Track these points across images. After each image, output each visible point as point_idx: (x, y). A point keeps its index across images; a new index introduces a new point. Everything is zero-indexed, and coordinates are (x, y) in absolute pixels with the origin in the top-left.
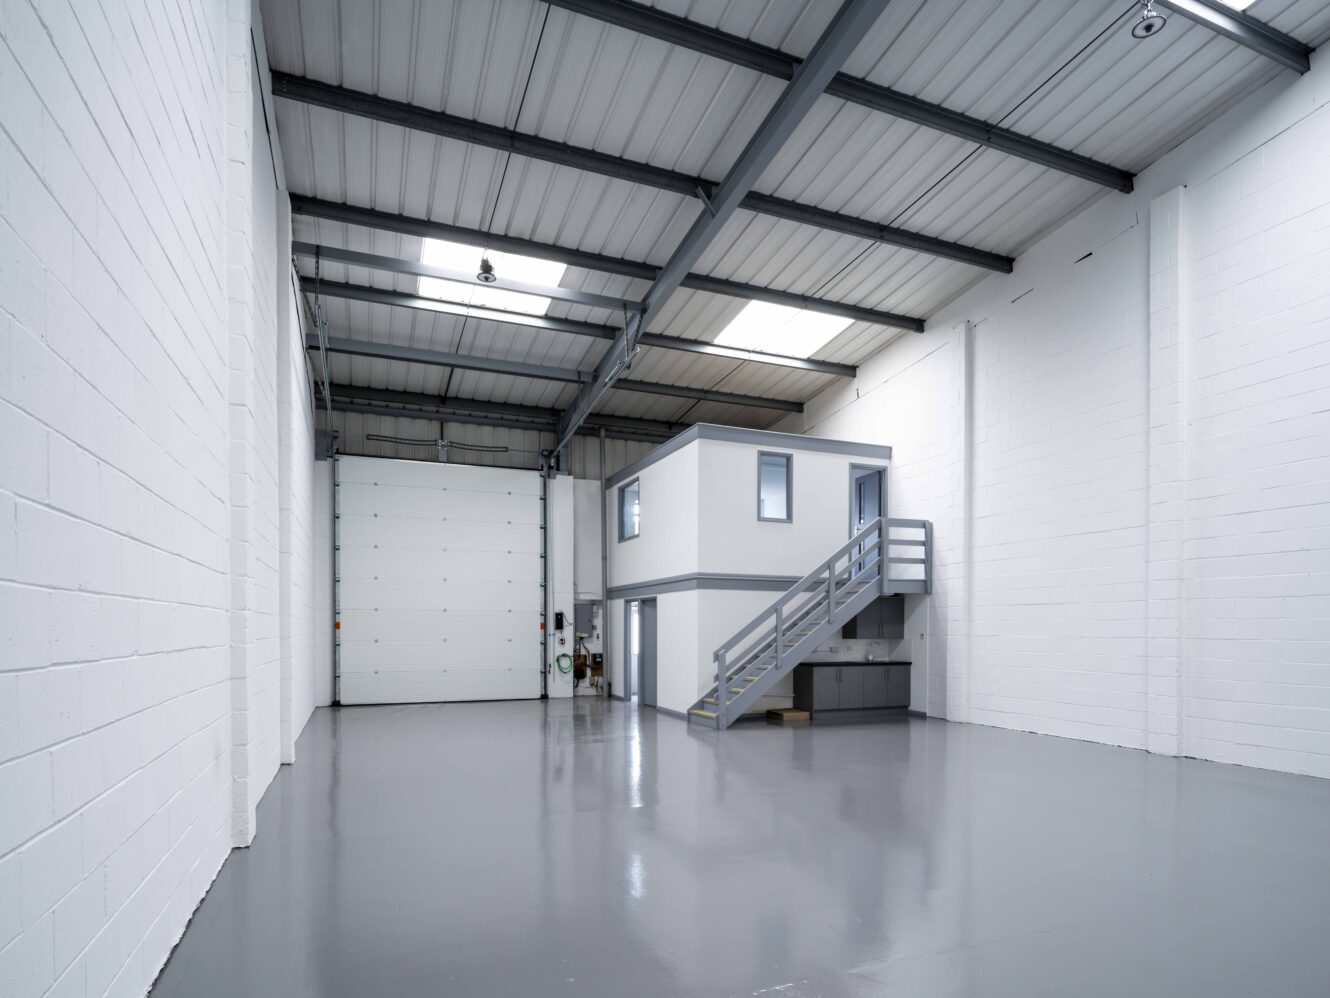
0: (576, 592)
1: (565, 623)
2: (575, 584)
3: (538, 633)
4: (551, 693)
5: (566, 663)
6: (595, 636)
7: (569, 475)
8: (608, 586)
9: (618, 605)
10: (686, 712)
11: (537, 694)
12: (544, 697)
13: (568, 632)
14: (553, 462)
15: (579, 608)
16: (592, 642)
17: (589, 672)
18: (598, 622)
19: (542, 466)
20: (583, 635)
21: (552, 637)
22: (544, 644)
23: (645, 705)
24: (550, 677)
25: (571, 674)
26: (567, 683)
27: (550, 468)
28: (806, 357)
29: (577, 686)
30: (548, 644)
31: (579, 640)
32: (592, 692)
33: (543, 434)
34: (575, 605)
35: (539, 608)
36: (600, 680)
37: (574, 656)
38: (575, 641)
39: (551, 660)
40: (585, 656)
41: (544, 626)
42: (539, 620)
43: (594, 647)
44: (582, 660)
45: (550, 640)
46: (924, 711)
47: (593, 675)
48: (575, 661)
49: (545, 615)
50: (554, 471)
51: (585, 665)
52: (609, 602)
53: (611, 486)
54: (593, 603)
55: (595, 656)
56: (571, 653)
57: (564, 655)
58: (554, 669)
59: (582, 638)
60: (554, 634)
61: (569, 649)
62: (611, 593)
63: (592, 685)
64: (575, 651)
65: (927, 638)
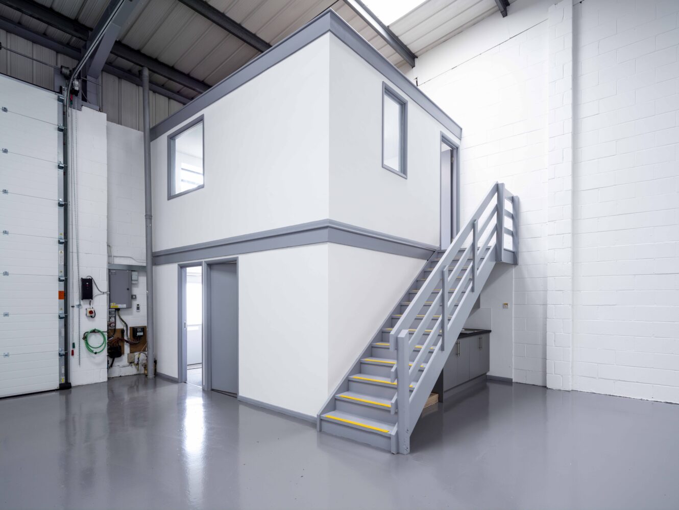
0: (109, 256)
1: (95, 291)
2: (109, 246)
3: (56, 306)
4: (75, 380)
5: (97, 341)
6: (135, 307)
7: (100, 110)
8: (153, 251)
9: (168, 272)
10: (316, 416)
11: (54, 382)
12: (65, 386)
13: (100, 303)
14: (77, 85)
15: (113, 273)
16: (131, 314)
17: (127, 349)
18: (140, 291)
19: (61, 88)
20: (119, 306)
21: (76, 309)
22: (65, 318)
23: (212, 390)
24: (73, 361)
25: (105, 353)
26: (98, 364)
27: (73, 92)
28: (386, 24)
29: (111, 366)
30: (70, 317)
31: (114, 312)
32: (132, 370)
33: (60, 56)
34: (109, 270)
35: (55, 269)
36: (140, 356)
37: (108, 332)
38: (110, 313)
39: (75, 337)
40: (122, 331)
41: (64, 295)
42: (57, 287)
43: (134, 319)
44: (118, 335)
45: (74, 313)
46: (511, 378)
47: (132, 352)
48: (109, 337)
49: (65, 280)
50: (77, 100)
51: (122, 340)
52: (154, 267)
53: (156, 137)
54: (131, 269)
55: (134, 330)
56: (104, 328)
57: (94, 331)
58: (80, 349)
59: (118, 310)
60: (79, 305)
61: (101, 322)
62: (157, 258)
63: (131, 363)
64: (109, 325)
65: (513, 307)
